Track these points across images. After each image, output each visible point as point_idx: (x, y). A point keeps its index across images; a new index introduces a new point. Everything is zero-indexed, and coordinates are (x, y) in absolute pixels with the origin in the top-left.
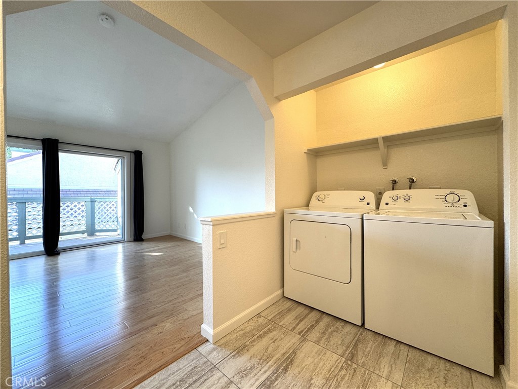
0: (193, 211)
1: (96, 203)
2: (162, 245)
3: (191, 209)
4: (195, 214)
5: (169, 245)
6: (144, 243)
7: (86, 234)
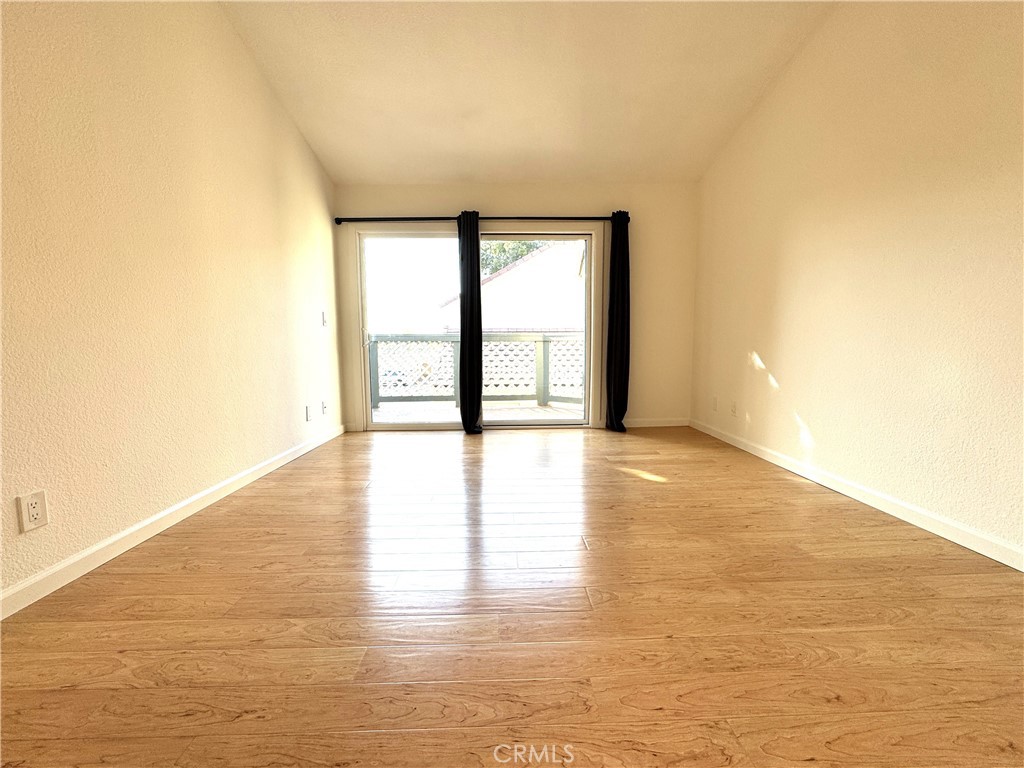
0: (763, 366)
1: (551, 345)
2: (667, 452)
3: (757, 361)
4: (770, 377)
5: (684, 457)
6: (626, 437)
7: (535, 403)
